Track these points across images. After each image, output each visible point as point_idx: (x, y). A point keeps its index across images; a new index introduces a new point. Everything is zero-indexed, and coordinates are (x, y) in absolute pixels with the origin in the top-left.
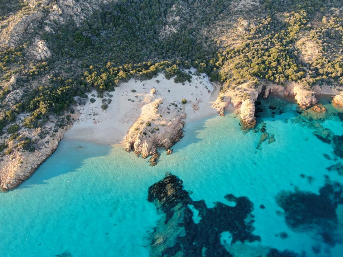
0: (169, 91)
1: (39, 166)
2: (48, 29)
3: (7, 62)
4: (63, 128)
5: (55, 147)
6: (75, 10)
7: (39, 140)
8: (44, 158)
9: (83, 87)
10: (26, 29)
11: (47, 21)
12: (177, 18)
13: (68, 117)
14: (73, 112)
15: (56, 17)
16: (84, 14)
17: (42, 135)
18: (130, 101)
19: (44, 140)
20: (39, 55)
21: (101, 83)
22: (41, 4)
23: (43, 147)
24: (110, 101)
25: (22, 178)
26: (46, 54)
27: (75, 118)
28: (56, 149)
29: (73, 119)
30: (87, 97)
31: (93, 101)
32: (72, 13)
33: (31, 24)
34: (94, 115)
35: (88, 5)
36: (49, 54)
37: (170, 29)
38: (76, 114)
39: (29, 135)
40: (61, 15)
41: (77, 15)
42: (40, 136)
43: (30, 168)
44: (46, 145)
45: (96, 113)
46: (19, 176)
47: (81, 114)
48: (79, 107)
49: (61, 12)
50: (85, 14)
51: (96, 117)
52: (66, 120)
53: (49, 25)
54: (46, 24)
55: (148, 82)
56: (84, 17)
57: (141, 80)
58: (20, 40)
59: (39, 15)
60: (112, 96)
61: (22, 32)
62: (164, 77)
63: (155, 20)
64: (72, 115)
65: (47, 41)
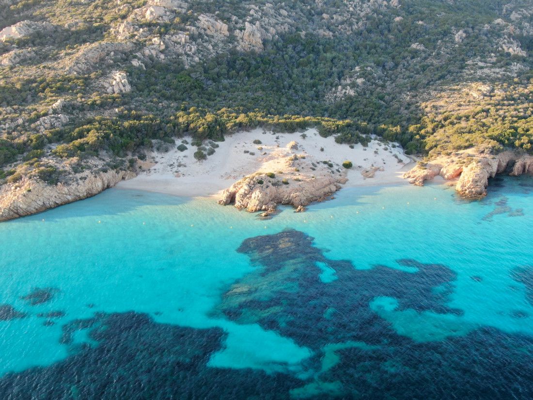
0: (322, 150)
1: (58, 206)
2: (135, 63)
3: (59, 88)
4: (117, 172)
5: (94, 192)
6: (188, 49)
7: (70, 173)
8: (70, 198)
9: (170, 127)
10: (102, 60)
11: (138, 54)
12: (360, 81)
13: (132, 162)
14: (143, 157)
15: (154, 52)
16: (200, 56)
17: (77, 168)
18: (248, 155)
19: (78, 175)
20: (111, 88)
21: (203, 125)
22: (135, 35)
23: (75, 183)
24: (211, 152)
25: (21, 212)
26: (123, 88)
27: (144, 167)
28: (95, 195)
29: (140, 167)
30: (173, 142)
31: (182, 148)
32: (181, 51)
33: (112, 53)
34: (179, 166)
35: (210, 47)
36: (128, 88)
37: (344, 91)
38: (148, 162)
39: (56, 164)
40: (162, 52)
41: (188, 55)
42: (73, 168)
43: (41, 203)
44: (80, 181)
45: (182, 163)
46: (17, 208)
47: (156, 162)
48: (155, 154)
49: (163, 47)
50: (202, 55)
51: (181, 169)
52: (127, 164)
53: (139, 59)
54: (135, 57)
55: (287, 135)
56: (200, 59)
57: (275, 132)
58: (88, 69)
59: (129, 46)
60: (217, 146)
61: (94, 60)
62: (317, 133)
63: (320, 80)
64: (140, 162)
65: (131, 75)
